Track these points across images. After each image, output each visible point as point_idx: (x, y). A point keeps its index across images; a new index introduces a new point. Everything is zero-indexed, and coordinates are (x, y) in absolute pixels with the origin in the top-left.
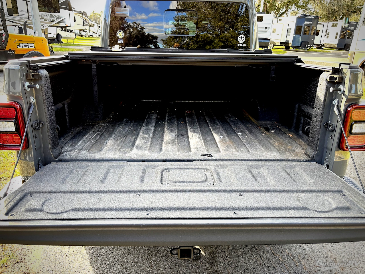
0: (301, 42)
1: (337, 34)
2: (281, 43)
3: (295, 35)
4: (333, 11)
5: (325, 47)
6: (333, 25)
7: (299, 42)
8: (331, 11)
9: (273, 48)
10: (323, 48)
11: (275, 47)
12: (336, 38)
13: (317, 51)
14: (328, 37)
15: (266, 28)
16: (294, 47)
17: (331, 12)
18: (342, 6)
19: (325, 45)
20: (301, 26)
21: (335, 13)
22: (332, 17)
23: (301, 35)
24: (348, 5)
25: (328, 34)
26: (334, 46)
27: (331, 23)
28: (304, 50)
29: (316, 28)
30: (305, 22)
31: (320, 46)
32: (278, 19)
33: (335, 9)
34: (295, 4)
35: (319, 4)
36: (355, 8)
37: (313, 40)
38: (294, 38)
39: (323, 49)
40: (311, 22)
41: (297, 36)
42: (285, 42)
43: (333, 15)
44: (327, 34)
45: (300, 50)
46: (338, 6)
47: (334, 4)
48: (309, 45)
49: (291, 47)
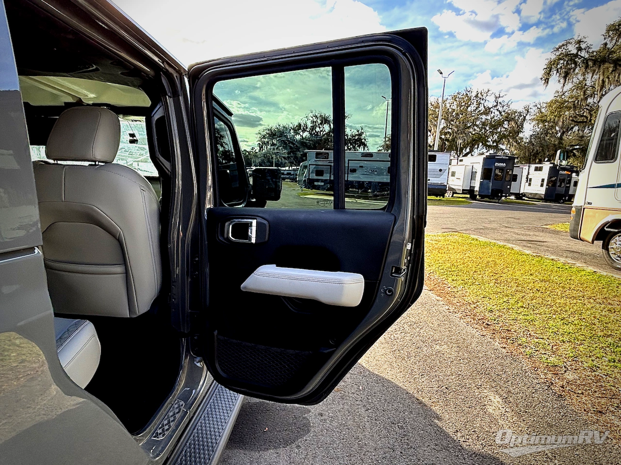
0: (492, 190)
1: (543, 180)
2: (463, 190)
3: (482, 180)
4: (535, 152)
5: (527, 197)
6: (537, 169)
7: (488, 189)
8: (532, 152)
9: (452, 196)
10: (523, 198)
11: (455, 195)
12: (542, 185)
13: (516, 203)
14: (530, 185)
15: (440, 170)
16: (482, 196)
17: (532, 154)
18: (547, 146)
19: (527, 195)
20: (492, 169)
21: (538, 154)
22: (535, 160)
23: (491, 180)
24: (555, 145)
25: (531, 180)
26: (541, 197)
27: (533, 166)
28: (497, 201)
29: (512, 172)
30: (496, 164)
31: (519, 196)
32: (458, 159)
33: (537, 150)
34: (482, 143)
35: (515, 144)
36: (565, 148)
37: (508, 187)
38: (481, 184)
39: (524, 200)
40: (505, 164)
41: (486, 181)
42: (469, 189)
43: (535, 157)
44: (529, 181)
45: (491, 200)
46: (542, 146)
47: (535, 144)
48: (503, 195)
49: (478, 197)
